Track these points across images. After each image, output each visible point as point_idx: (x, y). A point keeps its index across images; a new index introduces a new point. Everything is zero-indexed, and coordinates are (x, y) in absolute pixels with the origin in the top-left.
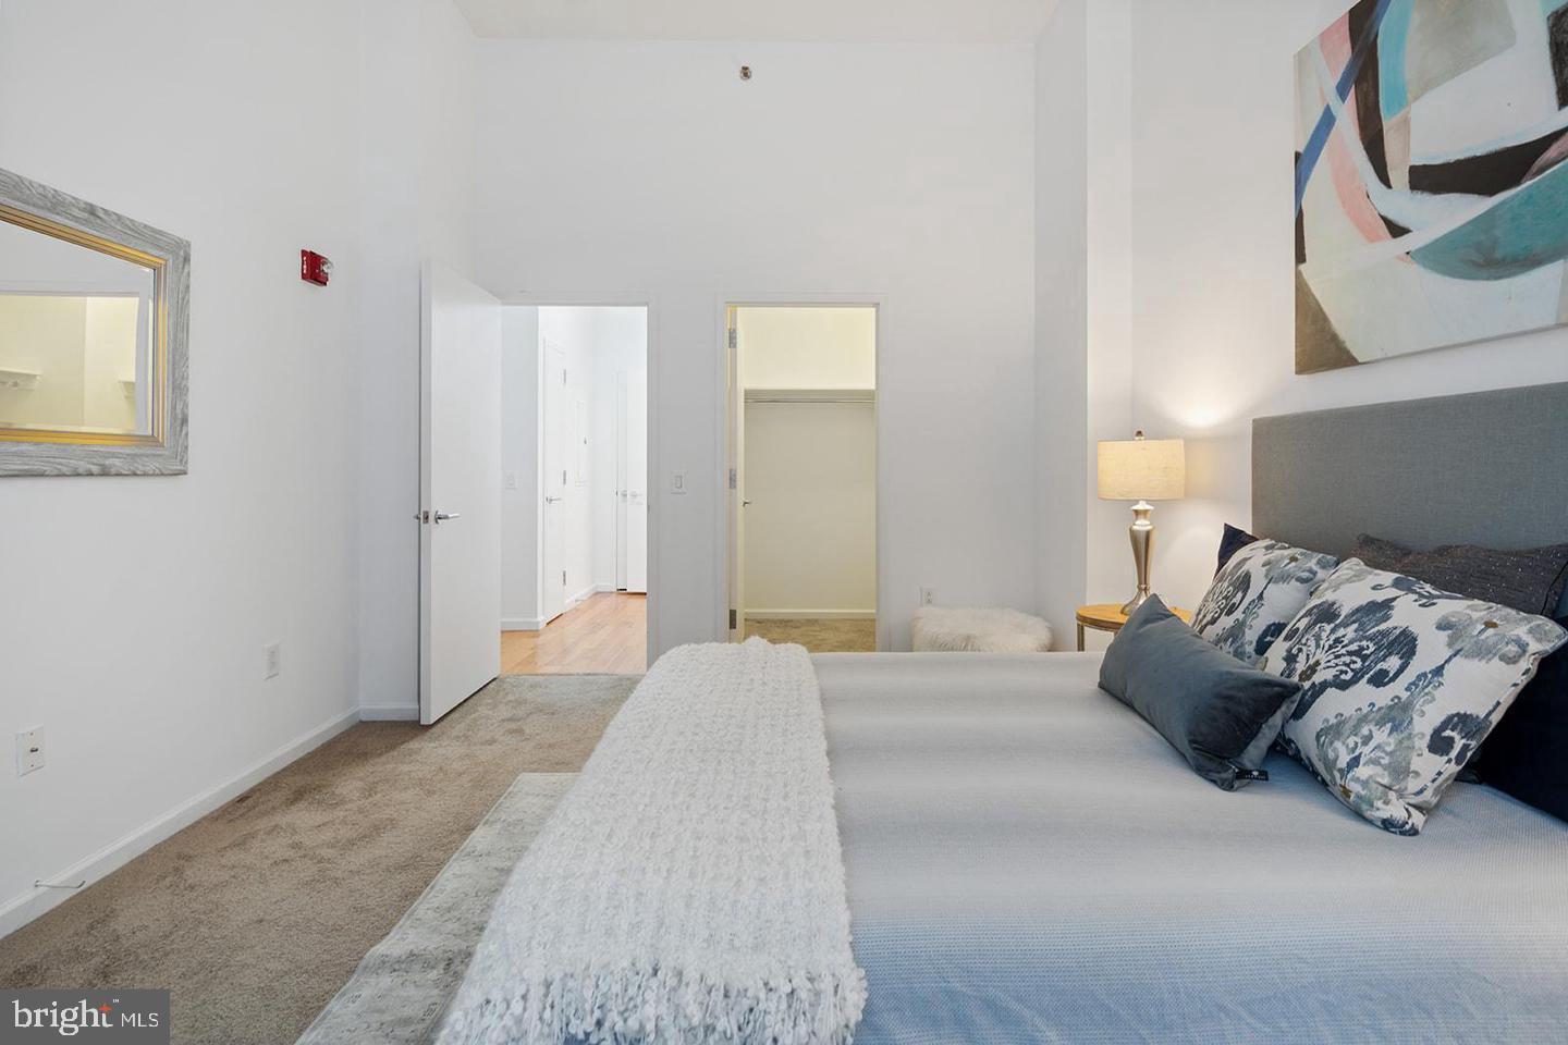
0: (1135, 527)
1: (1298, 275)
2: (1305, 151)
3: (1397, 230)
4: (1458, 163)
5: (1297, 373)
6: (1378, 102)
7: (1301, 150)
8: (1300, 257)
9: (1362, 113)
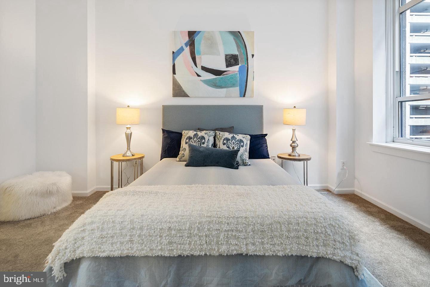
0: (126, 132)
1: (173, 77)
2: (176, 52)
3: (199, 76)
4: (210, 69)
5: (173, 97)
6: (194, 52)
7: (175, 52)
8: (174, 73)
9: (191, 52)
